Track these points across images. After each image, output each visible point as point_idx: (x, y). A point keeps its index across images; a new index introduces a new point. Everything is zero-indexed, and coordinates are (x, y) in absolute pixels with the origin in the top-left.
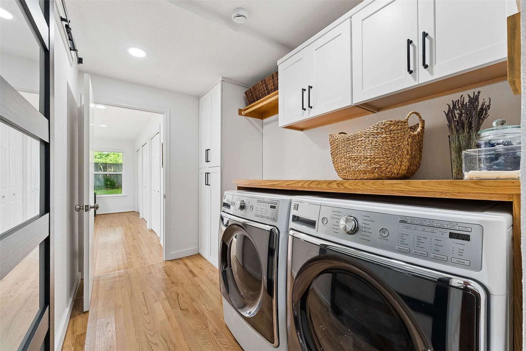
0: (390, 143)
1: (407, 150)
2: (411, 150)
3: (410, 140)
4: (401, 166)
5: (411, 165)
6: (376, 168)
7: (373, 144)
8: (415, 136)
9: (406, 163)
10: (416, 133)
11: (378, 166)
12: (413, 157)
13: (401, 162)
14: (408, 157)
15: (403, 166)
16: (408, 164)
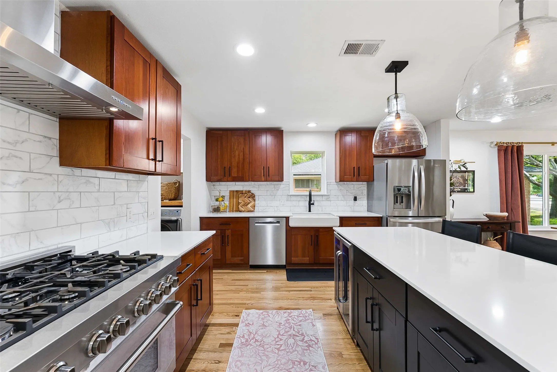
0: (168, 189)
1: (174, 191)
2: (175, 191)
3: (174, 188)
4: (171, 196)
5: (175, 195)
6: (163, 197)
7: (163, 189)
8: (176, 187)
9: (173, 195)
10: (176, 186)
11: (164, 196)
12: (176, 193)
13: (172, 195)
14: (174, 193)
15: (172, 196)
16: (174, 195)
